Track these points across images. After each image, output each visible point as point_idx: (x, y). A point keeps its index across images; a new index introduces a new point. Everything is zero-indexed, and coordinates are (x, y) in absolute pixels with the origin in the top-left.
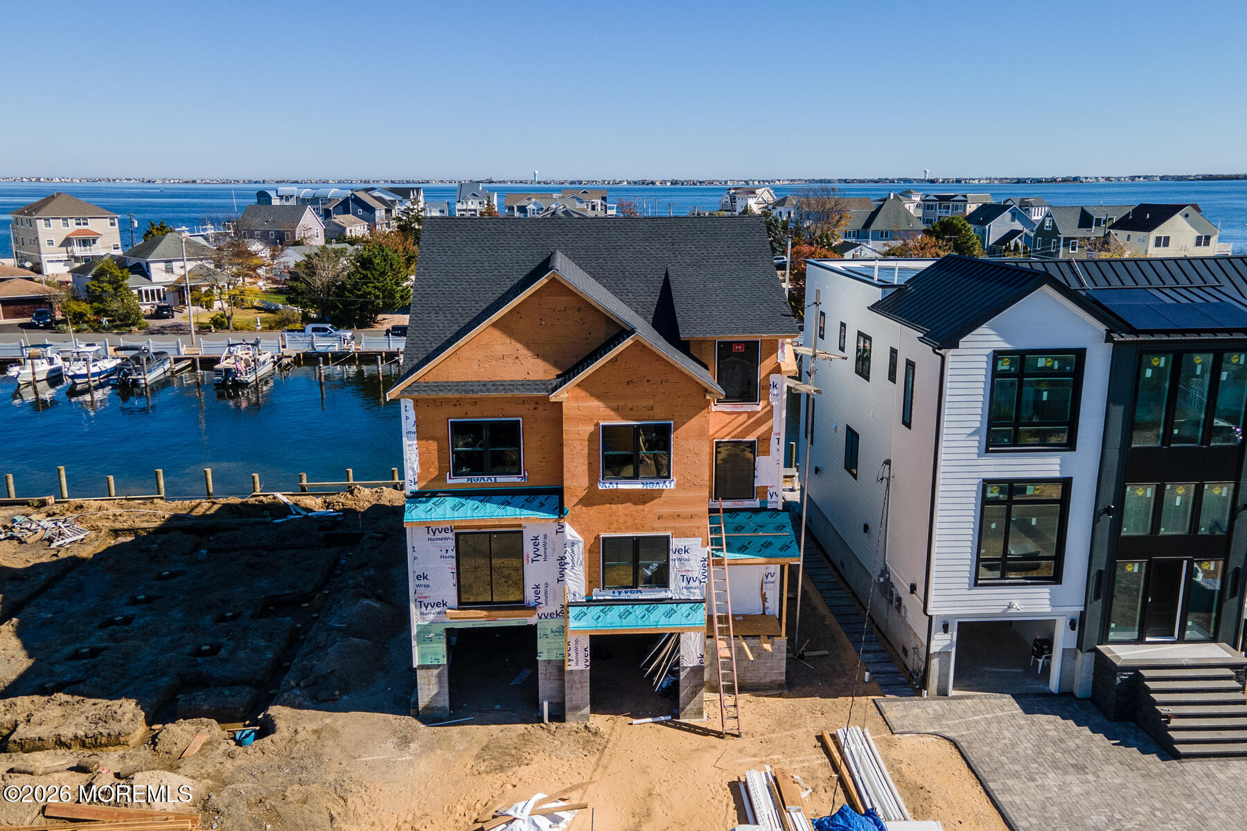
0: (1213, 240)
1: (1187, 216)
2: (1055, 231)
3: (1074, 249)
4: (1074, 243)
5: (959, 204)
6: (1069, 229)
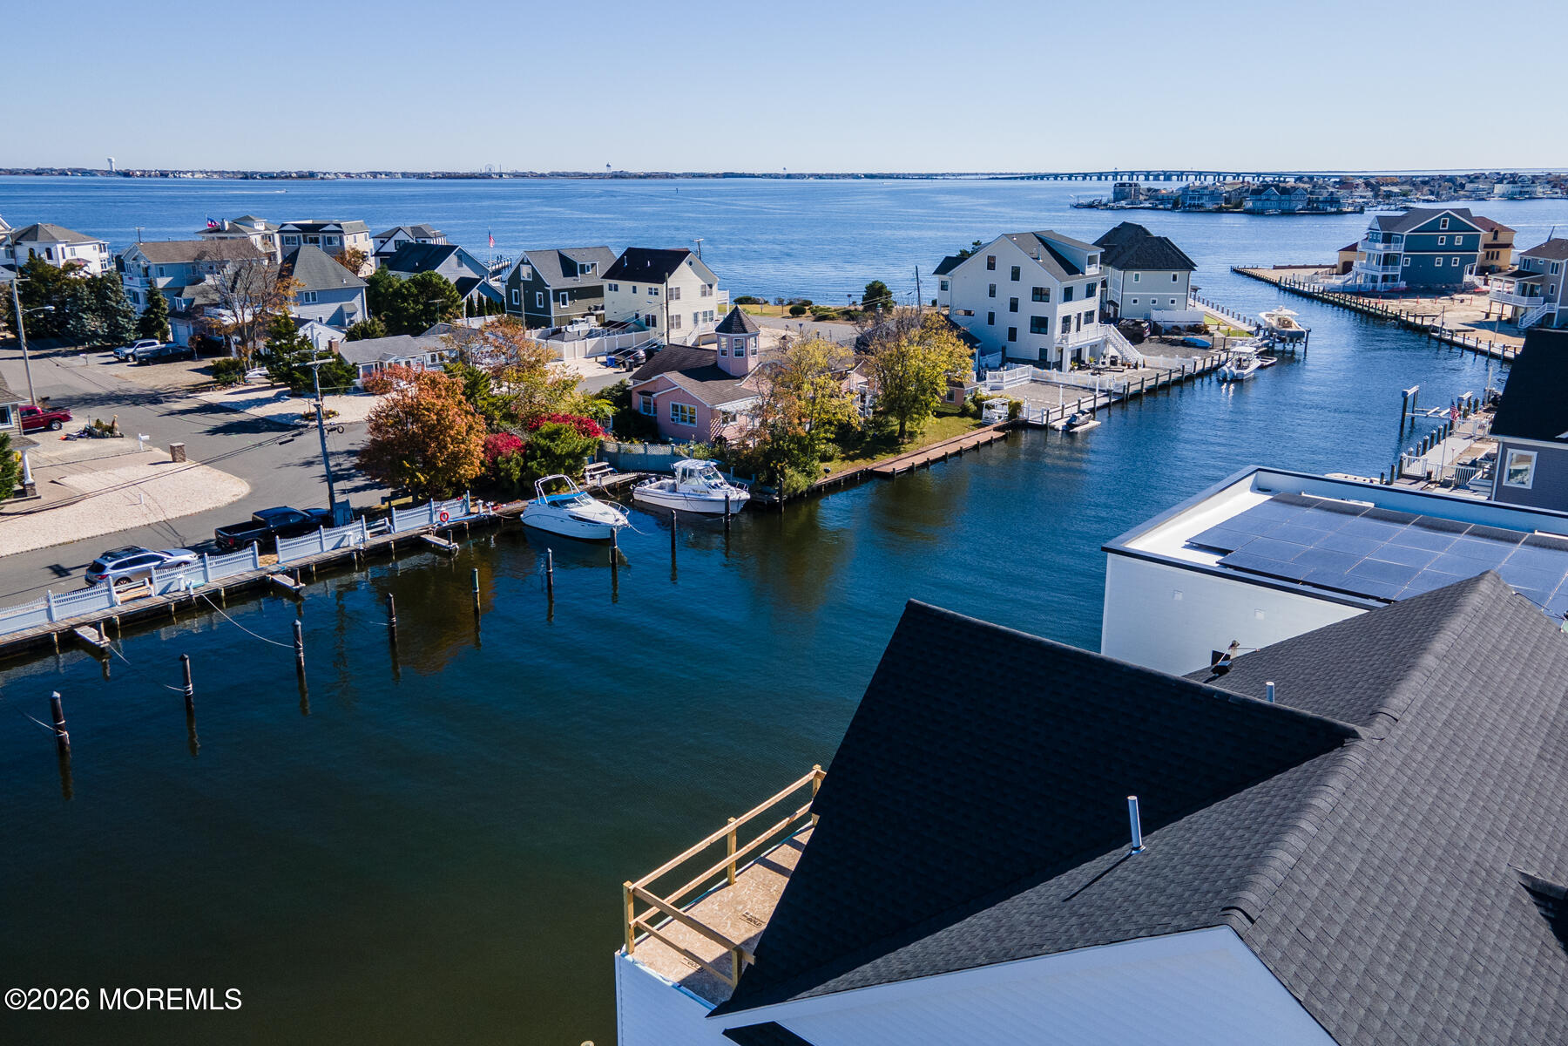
1: (691, 264)
3: (564, 303)
4: (564, 296)
5: (332, 235)
6: (555, 279)
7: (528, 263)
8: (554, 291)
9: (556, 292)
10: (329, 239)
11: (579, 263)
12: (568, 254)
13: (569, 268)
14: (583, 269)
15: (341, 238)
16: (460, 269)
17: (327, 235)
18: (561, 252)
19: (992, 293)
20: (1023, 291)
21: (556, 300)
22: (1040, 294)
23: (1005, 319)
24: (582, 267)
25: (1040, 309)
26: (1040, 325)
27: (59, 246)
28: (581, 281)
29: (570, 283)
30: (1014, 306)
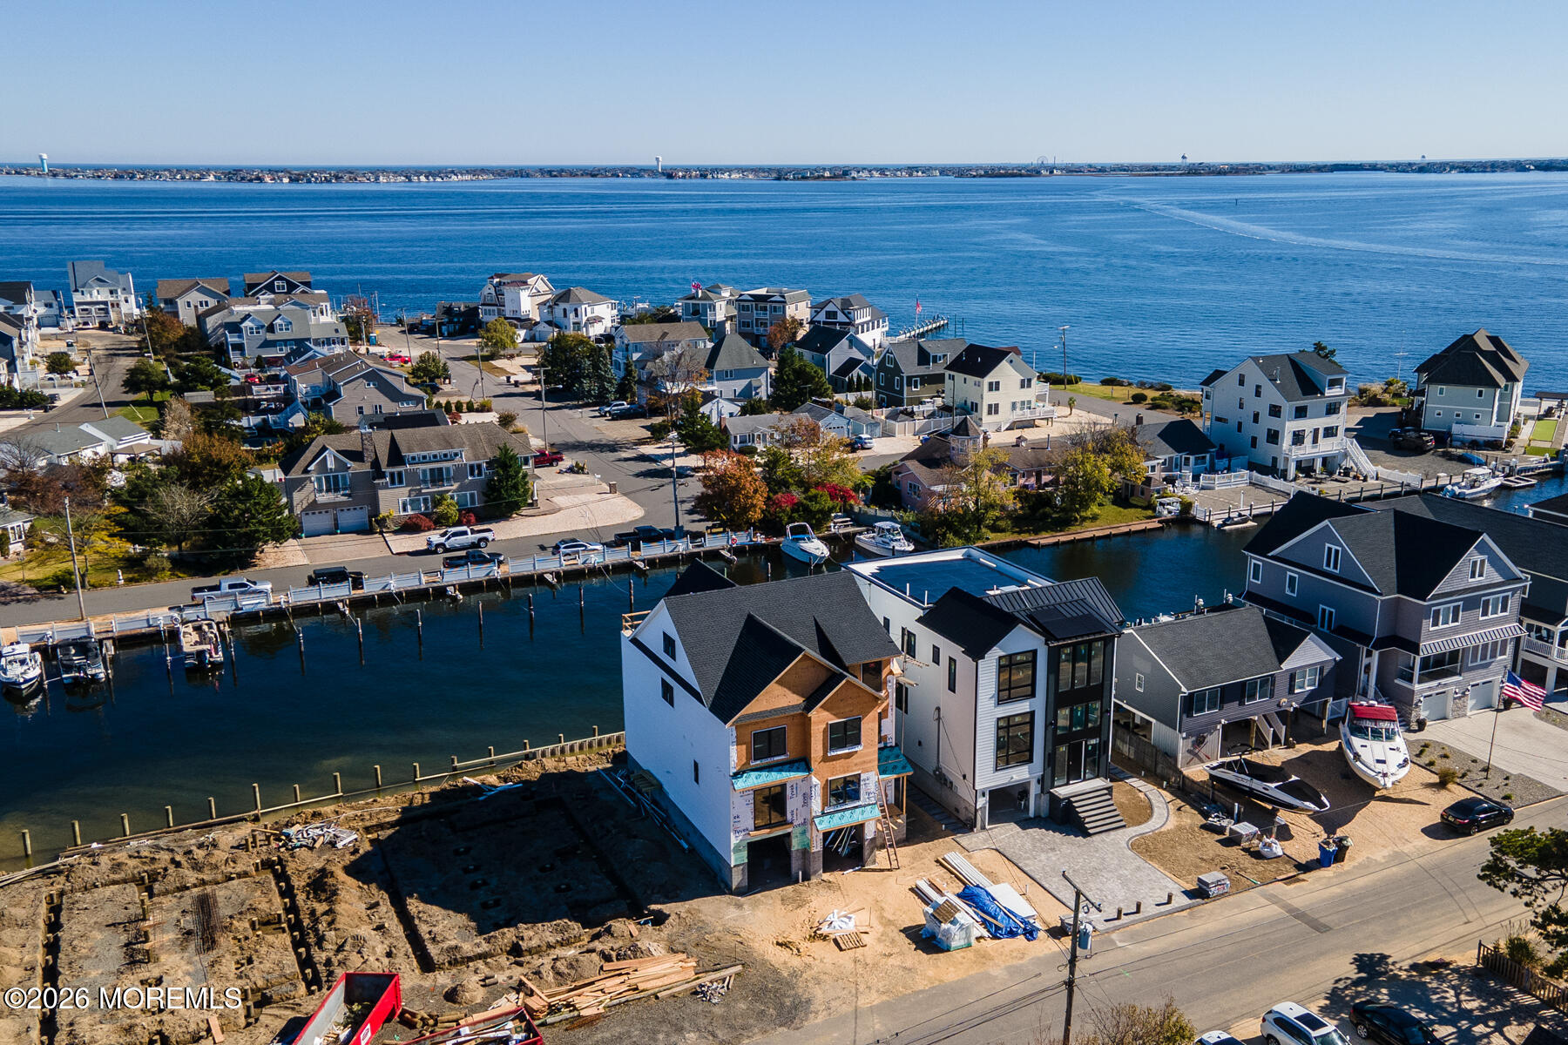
5: (777, 305)
10: (775, 307)
15: (784, 307)
17: (774, 305)
27: (583, 307)
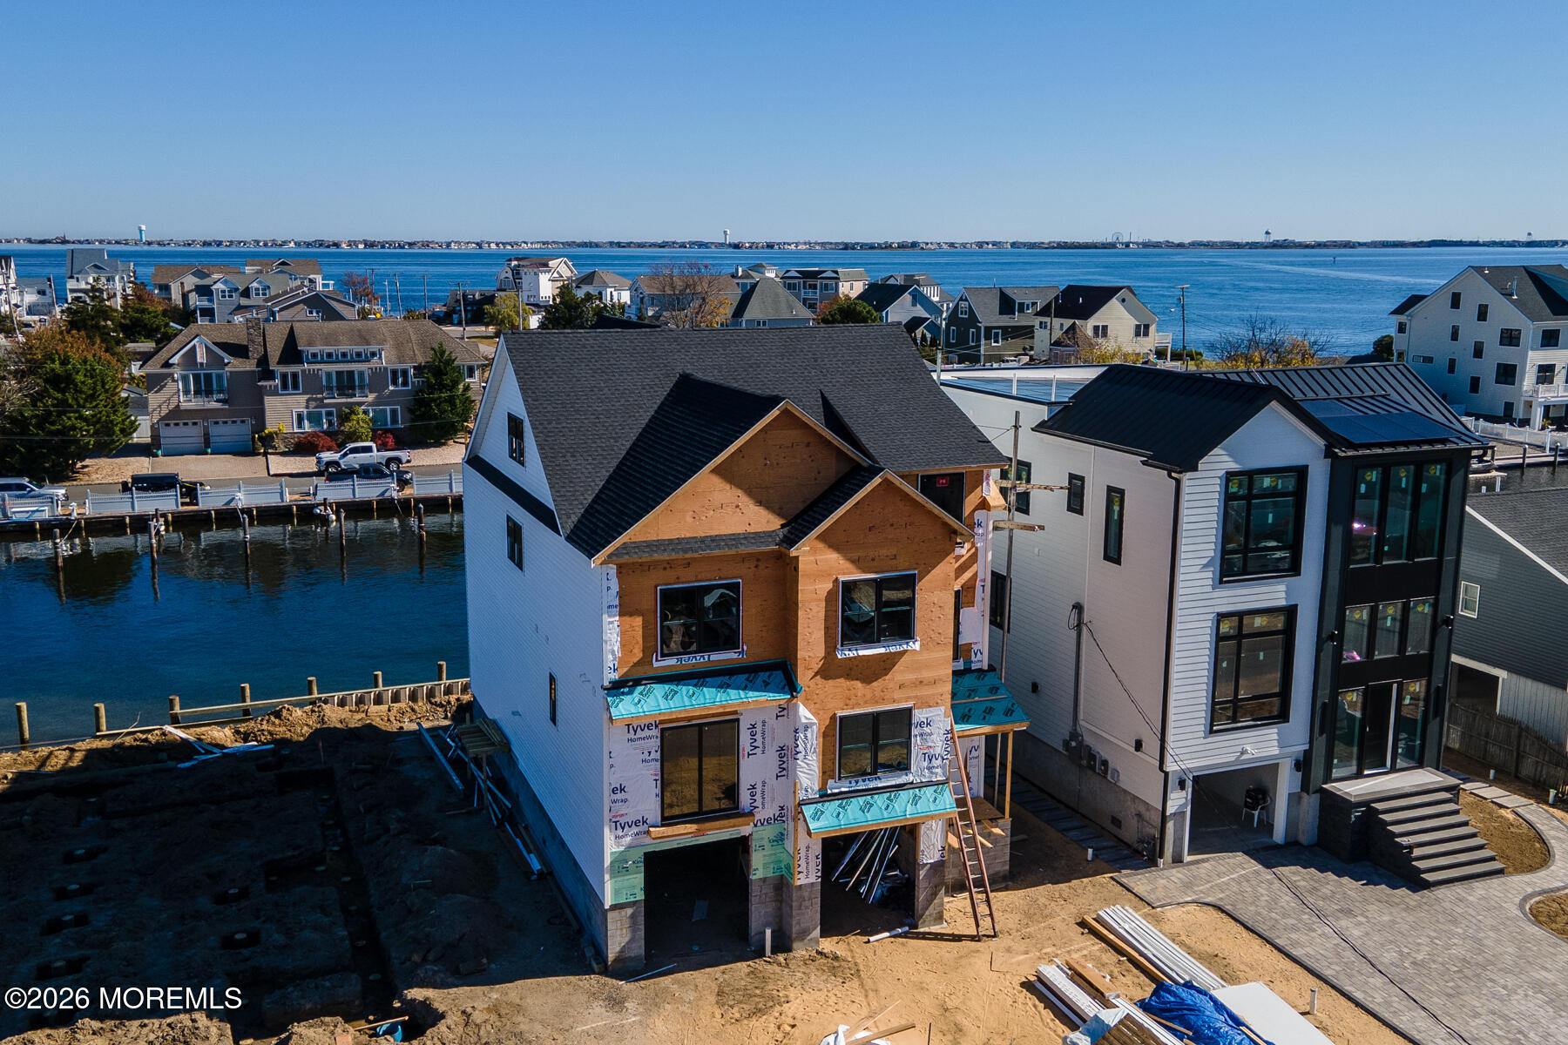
0: (1152, 329)
1: (1123, 300)
2: (973, 319)
3: (996, 341)
4: (997, 334)
5: (829, 282)
6: (989, 316)
7: (966, 300)
8: (986, 328)
9: (988, 329)
10: (826, 285)
11: (1017, 301)
12: (1009, 292)
13: (1007, 305)
14: (1022, 307)
15: (837, 285)
16: (914, 308)
17: (825, 282)
18: (1004, 290)
19: (1455, 336)
20: (1488, 333)
21: (988, 337)
22: (1510, 338)
23: (1469, 367)
24: (1021, 305)
25: (1508, 355)
26: (1507, 374)
27: (608, 290)
28: (1017, 320)
29: (1005, 321)
30: (1478, 352)
